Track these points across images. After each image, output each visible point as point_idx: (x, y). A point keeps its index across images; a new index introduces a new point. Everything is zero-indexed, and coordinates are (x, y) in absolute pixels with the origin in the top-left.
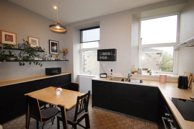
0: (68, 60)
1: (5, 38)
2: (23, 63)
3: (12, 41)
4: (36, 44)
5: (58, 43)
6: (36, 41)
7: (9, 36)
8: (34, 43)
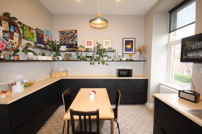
0: (146, 61)
1: (87, 43)
2: (93, 63)
3: (91, 45)
4: (109, 45)
5: (134, 40)
6: (109, 42)
7: (89, 42)
8: (107, 45)
